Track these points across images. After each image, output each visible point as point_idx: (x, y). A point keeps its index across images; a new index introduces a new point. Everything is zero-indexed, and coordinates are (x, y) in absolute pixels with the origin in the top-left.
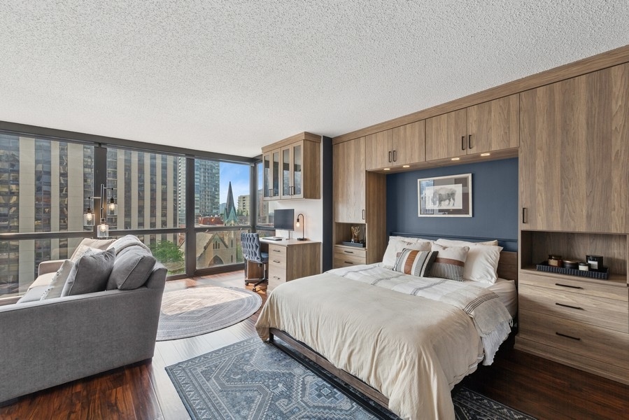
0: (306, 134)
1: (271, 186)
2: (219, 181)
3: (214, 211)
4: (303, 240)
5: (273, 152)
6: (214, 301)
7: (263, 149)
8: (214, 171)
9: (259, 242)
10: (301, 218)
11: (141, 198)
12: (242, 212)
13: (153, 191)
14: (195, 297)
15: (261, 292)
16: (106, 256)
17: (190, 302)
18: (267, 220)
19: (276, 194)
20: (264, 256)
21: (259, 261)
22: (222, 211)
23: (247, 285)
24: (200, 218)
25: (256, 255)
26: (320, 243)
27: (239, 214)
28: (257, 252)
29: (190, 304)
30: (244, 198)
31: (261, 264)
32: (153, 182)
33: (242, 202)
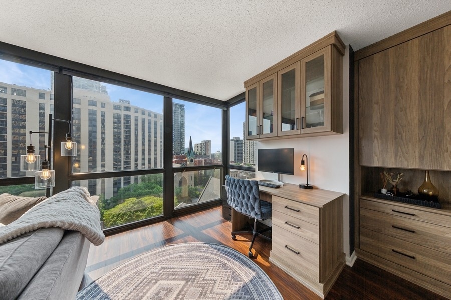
0: (336, 35)
3: (182, 152)
4: (308, 188)
5: (262, 82)
7: (246, 83)
9: (259, 192)
10: (305, 159)
11: (143, 145)
13: (150, 141)
20: (265, 211)
21: (258, 219)
22: (186, 152)
23: (234, 238)
25: (253, 209)
27: (196, 154)
32: (150, 136)
33: (197, 148)
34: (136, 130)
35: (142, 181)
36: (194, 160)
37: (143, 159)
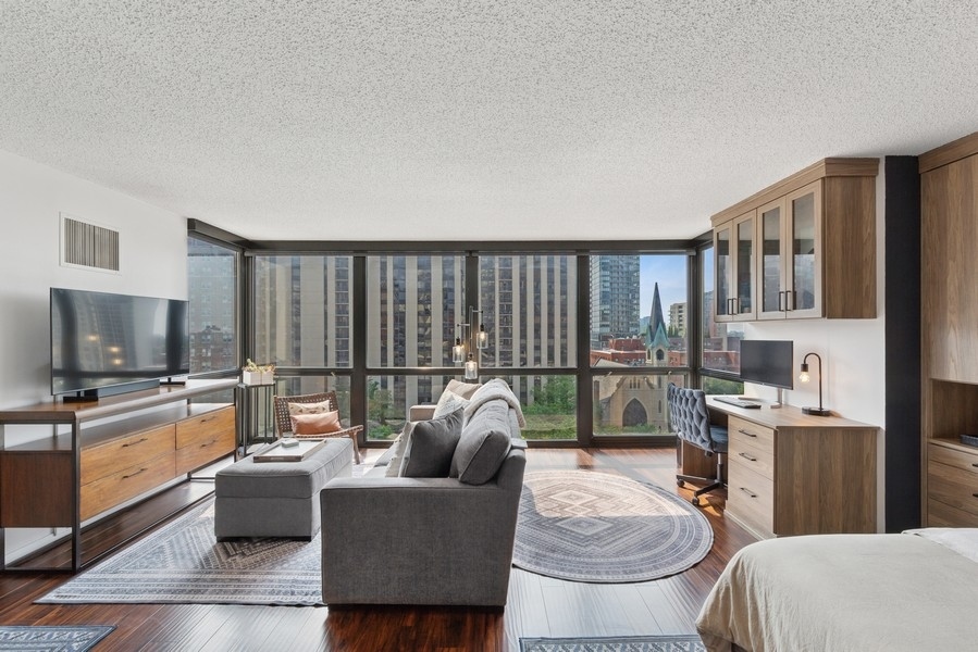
0: (830, 162)
1: (732, 291)
2: (638, 283)
3: (632, 329)
4: (820, 413)
5: (737, 221)
6: (617, 507)
7: (713, 218)
8: (631, 268)
9: (706, 408)
10: (812, 362)
11: (537, 313)
12: (677, 331)
13: (551, 303)
14: (586, 490)
15: (710, 509)
16: (449, 422)
17: (578, 498)
18: (725, 344)
19: (744, 307)
20: (716, 436)
21: (706, 447)
22: (643, 329)
23: (681, 485)
24: (611, 341)
25: (698, 433)
26: (875, 430)
27: (673, 334)
28: (702, 428)
29: (577, 503)
30: (680, 307)
31: (710, 454)
32: (551, 292)
33: (677, 315)
34: (523, 278)
35: (535, 399)
36: (666, 352)
37: (538, 348)
